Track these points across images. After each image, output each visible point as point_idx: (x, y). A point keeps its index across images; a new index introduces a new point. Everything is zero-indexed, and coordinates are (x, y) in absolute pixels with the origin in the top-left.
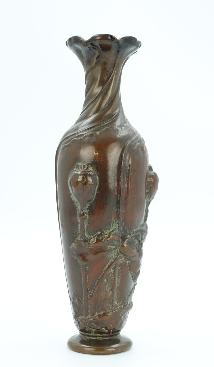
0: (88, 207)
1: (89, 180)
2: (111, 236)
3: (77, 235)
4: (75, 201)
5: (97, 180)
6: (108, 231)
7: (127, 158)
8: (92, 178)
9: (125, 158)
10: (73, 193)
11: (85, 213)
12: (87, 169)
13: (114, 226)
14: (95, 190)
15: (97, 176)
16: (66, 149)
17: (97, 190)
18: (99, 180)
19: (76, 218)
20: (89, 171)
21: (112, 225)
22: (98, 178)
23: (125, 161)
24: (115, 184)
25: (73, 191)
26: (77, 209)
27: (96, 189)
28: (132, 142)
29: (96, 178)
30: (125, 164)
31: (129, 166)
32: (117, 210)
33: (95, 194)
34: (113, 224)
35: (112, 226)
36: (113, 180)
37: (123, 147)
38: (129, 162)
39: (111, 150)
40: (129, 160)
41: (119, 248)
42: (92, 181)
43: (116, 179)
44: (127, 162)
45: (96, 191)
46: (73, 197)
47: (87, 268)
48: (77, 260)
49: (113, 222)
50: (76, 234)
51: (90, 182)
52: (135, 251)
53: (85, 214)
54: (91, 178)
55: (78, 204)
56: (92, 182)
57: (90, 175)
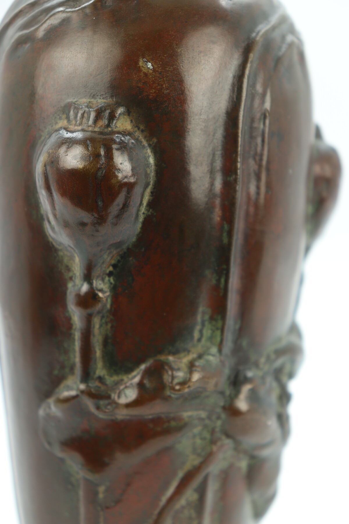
0: (111, 269)
1: (120, 166)
2: (196, 377)
3: (67, 370)
4: (60, 244)
5: (148, 165)
6: (186, 360)
7: (259, 88)
8: (131, 159)
9: (252, 86)
10: (55, 216)
11: (101, 290)
12: (108, 126)
13: (204, 340)
14: (141, 204)
15: (149, 151)
16: (27, 46)
17: (150, 205)
18: (156, 165)
19: (64, 306)
20: (119, 133)
21: (196, 335)
22: (152, 160)
23: (252, 96)
24: (212, 184)
25: (57, 207)
26: (67, 275)
27: (145, 202)
28: (274, 28)
29: (146, 159)
30: (250, 108)
31: (265, 117)
32: (219, 281)
33: (141, 219)
34: (201, 332)
35: (199, 340)
36: (205, 168)
37: (243, 45)
38: (263, 101)
39: (201, 52)
40: (264, 95)
41: (219, 418)
42: (133, 169)
43: (218, 164)
44: (257, 102)
45: (143, 209)
46: (53, 229)
47: (101, 489)
48: (62, 460)
49: (203, 325)
50: (63, 367)
51: (125, 174)
52: (272, 423)
53: (100, 295)
54: (126, 157)
55: (72, 258)
56: (130, 174)
57: (123, 147)
